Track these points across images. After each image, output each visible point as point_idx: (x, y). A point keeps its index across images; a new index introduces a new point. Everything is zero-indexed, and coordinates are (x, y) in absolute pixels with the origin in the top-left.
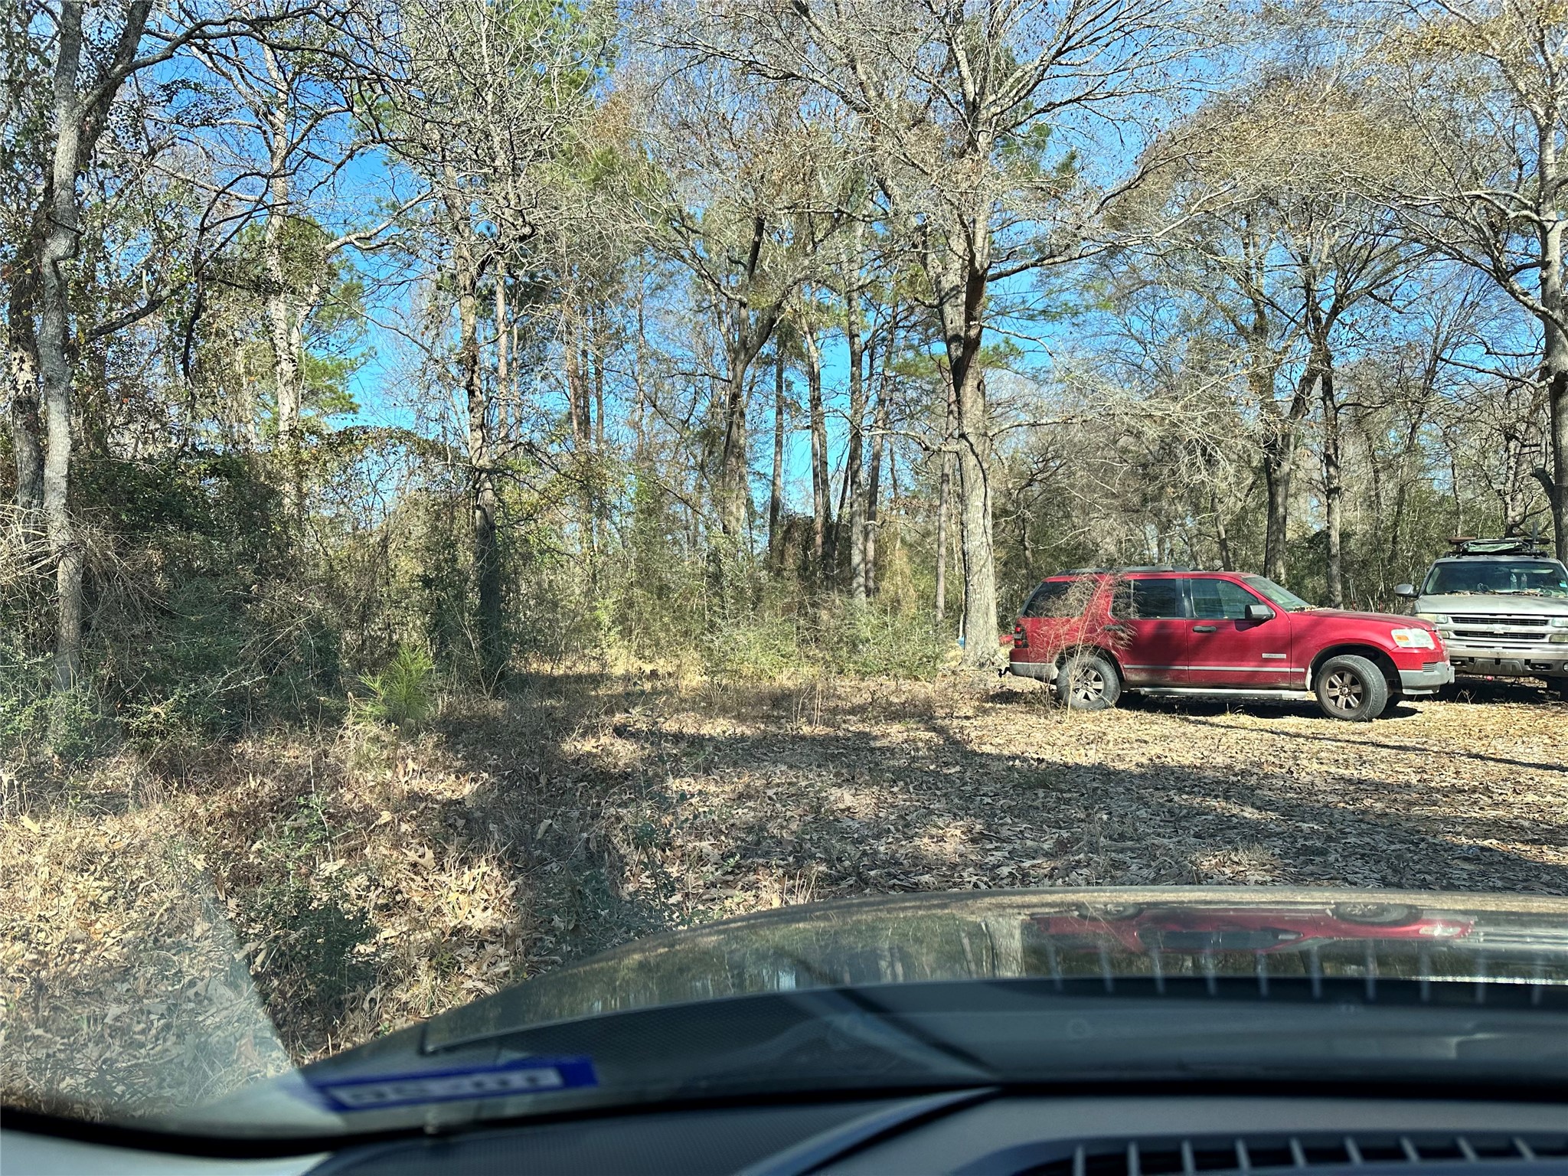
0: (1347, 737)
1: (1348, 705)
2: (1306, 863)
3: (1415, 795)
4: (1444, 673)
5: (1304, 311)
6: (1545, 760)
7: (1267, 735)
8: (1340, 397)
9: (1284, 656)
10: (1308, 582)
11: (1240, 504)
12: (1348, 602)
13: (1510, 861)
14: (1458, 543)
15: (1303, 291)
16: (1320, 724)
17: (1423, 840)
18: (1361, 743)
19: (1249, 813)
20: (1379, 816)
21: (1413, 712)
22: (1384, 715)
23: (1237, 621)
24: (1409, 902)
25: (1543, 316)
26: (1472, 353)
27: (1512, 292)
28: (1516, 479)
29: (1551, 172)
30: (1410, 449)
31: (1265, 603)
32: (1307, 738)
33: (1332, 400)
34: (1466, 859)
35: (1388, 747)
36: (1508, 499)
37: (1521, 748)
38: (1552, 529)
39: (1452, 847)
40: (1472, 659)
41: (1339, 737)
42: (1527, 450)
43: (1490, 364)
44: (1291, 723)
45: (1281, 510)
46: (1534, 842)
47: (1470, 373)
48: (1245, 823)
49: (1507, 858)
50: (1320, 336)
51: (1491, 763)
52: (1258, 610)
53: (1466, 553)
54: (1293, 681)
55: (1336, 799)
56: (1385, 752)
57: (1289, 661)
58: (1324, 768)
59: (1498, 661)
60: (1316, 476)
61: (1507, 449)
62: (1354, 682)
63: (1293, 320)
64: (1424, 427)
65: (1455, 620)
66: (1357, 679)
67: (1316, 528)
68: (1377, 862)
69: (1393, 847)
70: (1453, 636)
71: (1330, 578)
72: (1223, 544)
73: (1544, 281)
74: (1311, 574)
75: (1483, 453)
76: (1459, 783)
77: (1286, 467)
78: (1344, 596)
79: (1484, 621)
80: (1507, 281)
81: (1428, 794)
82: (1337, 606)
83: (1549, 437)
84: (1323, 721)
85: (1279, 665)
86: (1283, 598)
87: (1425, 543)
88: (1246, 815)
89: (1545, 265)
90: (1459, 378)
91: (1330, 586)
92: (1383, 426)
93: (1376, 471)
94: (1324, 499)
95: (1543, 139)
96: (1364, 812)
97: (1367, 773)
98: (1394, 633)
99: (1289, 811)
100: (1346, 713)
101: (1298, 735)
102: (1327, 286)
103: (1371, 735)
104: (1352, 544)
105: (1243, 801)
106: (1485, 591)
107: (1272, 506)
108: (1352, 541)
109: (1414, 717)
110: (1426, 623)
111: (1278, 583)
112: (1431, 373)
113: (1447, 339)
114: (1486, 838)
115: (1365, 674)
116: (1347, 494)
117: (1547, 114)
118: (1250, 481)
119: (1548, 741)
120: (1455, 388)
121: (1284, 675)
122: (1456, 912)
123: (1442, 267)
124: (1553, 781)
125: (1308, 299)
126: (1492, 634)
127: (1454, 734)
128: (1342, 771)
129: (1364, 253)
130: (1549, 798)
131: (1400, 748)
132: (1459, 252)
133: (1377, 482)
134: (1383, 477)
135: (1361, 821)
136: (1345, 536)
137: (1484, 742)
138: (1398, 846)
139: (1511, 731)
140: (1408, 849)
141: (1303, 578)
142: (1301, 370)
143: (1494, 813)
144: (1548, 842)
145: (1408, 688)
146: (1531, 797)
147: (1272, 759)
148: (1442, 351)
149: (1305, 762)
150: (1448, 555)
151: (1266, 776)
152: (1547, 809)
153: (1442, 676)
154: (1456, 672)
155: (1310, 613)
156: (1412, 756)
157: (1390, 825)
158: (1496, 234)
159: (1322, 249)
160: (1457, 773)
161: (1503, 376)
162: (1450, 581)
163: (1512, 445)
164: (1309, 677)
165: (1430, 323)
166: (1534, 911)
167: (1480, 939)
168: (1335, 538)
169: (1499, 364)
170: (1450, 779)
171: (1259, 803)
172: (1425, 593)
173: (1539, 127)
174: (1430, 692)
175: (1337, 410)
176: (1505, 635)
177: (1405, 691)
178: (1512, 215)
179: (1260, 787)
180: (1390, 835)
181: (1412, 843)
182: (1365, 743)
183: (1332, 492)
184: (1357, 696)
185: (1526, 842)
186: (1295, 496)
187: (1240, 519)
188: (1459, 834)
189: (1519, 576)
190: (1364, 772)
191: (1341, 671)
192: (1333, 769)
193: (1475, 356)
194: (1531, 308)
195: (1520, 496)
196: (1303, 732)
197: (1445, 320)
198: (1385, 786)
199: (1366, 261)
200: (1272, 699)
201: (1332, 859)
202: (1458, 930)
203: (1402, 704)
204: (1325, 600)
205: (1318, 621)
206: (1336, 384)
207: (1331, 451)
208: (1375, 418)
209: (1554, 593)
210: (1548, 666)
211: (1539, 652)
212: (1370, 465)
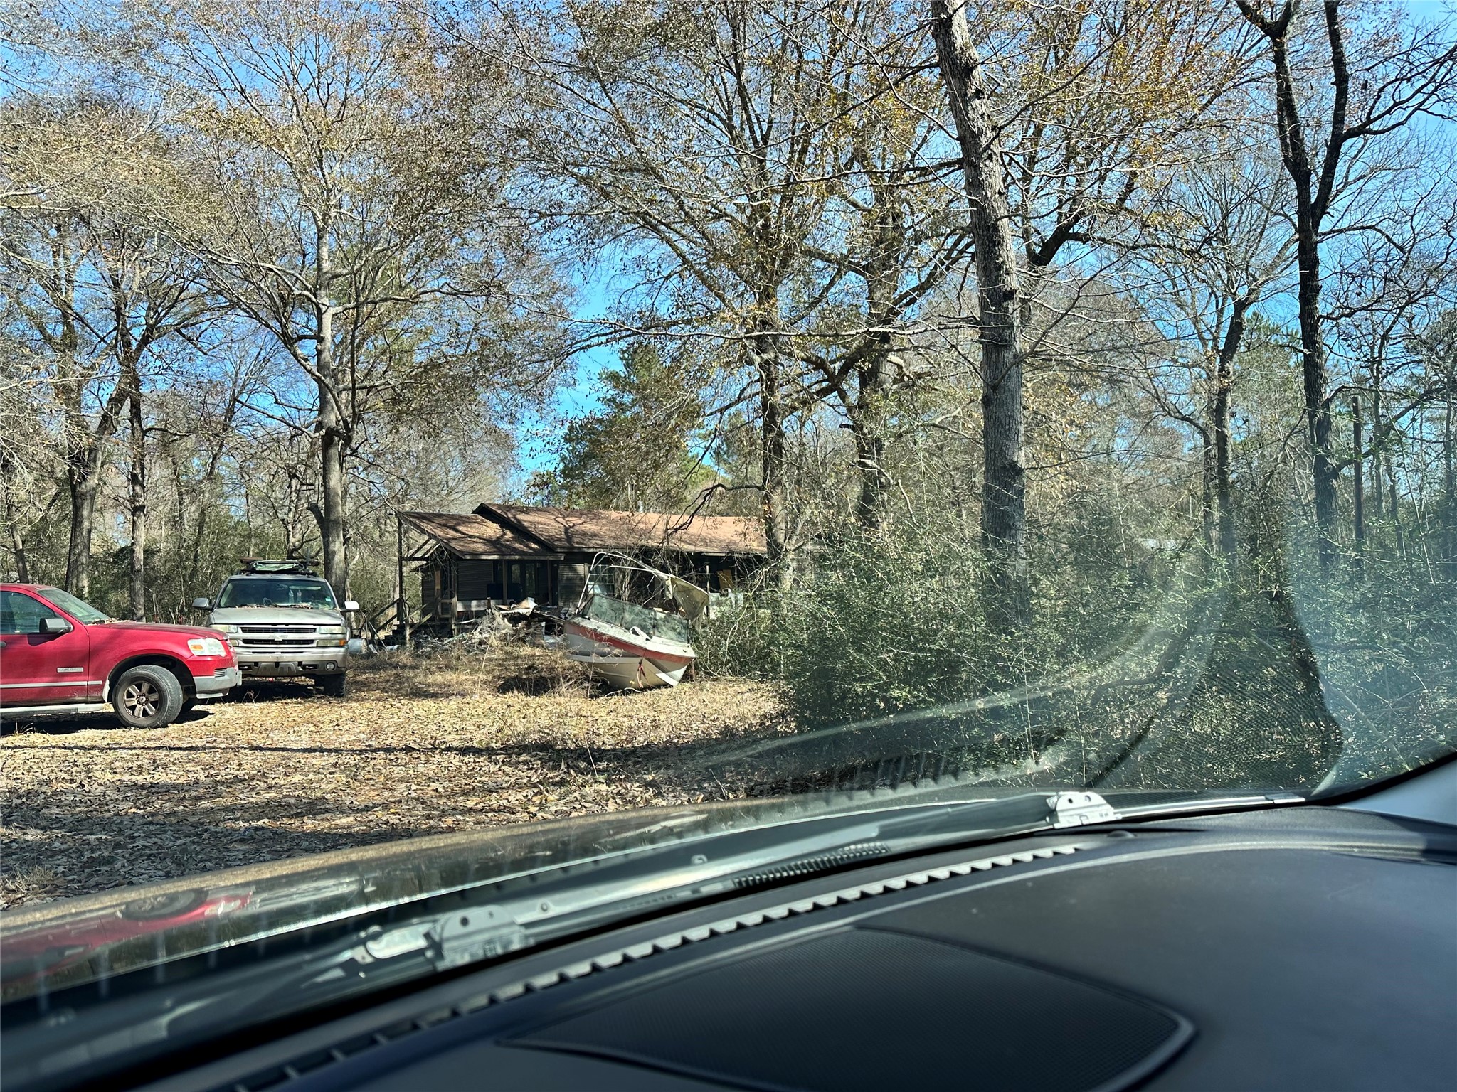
0: (142, 745)
1: (145, 713)
2: (91, 876)
3: (202, 791)
4: (233, 677)
5: (114, 334)
6: (310, 745)
7: (59, 751)
8: (149, 423)
9: (81, 669)
10: (112, 596)
11: (41, 514)
12: (150, 614)
13: (278, 835)
14: (248, 563)
15: (114, 314)
16: (117, 735)
17: (206, 830)
18: (155, 749)
19: (33, 835)
20: (167, 815)
21: (206, 714)
22: (180, 720)
23: (31, 635)
24: (195, 886)
25: (318, 380)
26: (263, 401)
27: (295, 356)
28: (296, 512)
29: (326, 266)
30: (211, 476)
31: (61, 616)
32: (102, 750)
33: (140, 422)
34: (242, 841)
35: (180, 749)
36: (290, 527)
37: (292, 737)
38: (322, 554)
39: (229, 833)
40: (256, 664)
41: (134, 745)
42: (304, 488)
43: (278, 412)
44: (87, 736)
45: (86, 524)
46: (297, 815)
47: (263, 417)
48: (30, 846)
49: (276, 833)
50: (129, 361)
51: (268, 753)
52: (52, 624)
53: (254, 571)
54: (90, 694)
55: (128, 805)
56: (177, 754)
57: (87, 674)
58: (118, 777)
59: (277, 664)
60: (123, 493)
61: (290, 486)
62: (151, 691)
63: (103, 339)
64: (224, 459)
65: (244, 630)
66: (155, 687)
67: (122, 544)
68: (162, 860)
69: (178, 842)
70: (242, 644)
71: (133, 594)
72: (19, 555)
73: (319, 353)
74: (115, 588)
75: (271, 486)
76: (240, 774)
77: (92, 481)
78: (148, 609)
79: (267, 630)
80: (292, 345)
81: (214, 788)
82: (140, 619)
83: (321, 478)
84: (120, 731)
85: (76, 678)
86: (83, 612)
87: (220, 561)
88: (29, 838)
89: (321, 340)
90: (252, 420)
91: (133, 600)
92: (187, 453)
93: (180, 494)
94: (130, 517)
95: (320, 238)
96: (153, 815)
97: (161, 777)
98: (191, 643)
99: (78, 826)
100: (143, 721)
101: (93, 748)
102: (138, 316)
103: (166, 739)
104: (156, 561)
105: (26, 823)
106: (268, 604)
107: (76, 521)
108: (157, 557)
109: (206, 719)
110: (219, 633)
111: (80, 597)
112: (230, 412)
113: (244, 386)
114: (259, 819)
115: (162, 683)
116: (153, 513)
117: (323, 219)
118: (53, 492)
119: (313, 728)
120: (249, 427)
121: (80, 689)
122: (237, 886)
123: (240, 322)
124: (315, 761)
125: (118, 320)
126: (273, 642)
127: (239, 731)
128: (134, 778)
129: (175, 292)
130: (311, 776)
131: (192, 749)
132: (255, 313)
133: (181, 504)
134: (186, 499)
135: (150, 823)
136: (149, 553)
137: (264, 735)
138: (183, 841)
139: (285, 723)
140: (193, 842)
141: (107, 592)
142: (109, 390)
143: (268, 796)
144: (308, 813)
145: (201, 692)
146: (297, 778)
147: (63, 775)
148: (240, 393)
149: (98, 774)
150: (240, 572)
151: (55, 793)
152: (309, 786)
153: (231, 680)
154: (244, 676)
155: (110, 626)
156: (202, 754)
157: (177, 824)
158: (285, 305)
159: (133, 279)
160: (240, 765)
161: (289, 425)
162: (242, 595)
163: (294, 481)
164: (107, 688)
165: (230, 368)
166: (300, 870)
167: (258, 905)
168: (139, 553)
169: (285, 414)
170: (233, 771)
171: (44, 823)
172: (219, 606)
173: (318, 227)
174: (221, 695)
175: (144, 433)
176: (283, 642)
177: (198, 696)
178: (297, 292)
179: (47, 805)
180: (177, 831)
181: (197, 835)
182: (159, 748)
183: (137, 510)
184: (154, 704)
185: (290, 817)
186: (101, 511)
187: (39, 530)
188: (238, 819)
189: (295, 592)
190: (156, 776)
191: (139, 681)
192: (126, 777)
193: (266, 404)
194: (309, 371)
195: (299, 526)
196: (98, 744)
197: (243, 368)
198: (175, 786)
199: (176, 301)
200: (67, 714)
201: (118, 866)
202: (239, 902)
203: (196, 708)
204: (127, 613)
205: (118, 633)
206: (144, 408)
207: (138, 471)
208: (182, 445)
209: (321, 606)
210: (315, 666)
211: (309, 655)
212: (175, 488)
